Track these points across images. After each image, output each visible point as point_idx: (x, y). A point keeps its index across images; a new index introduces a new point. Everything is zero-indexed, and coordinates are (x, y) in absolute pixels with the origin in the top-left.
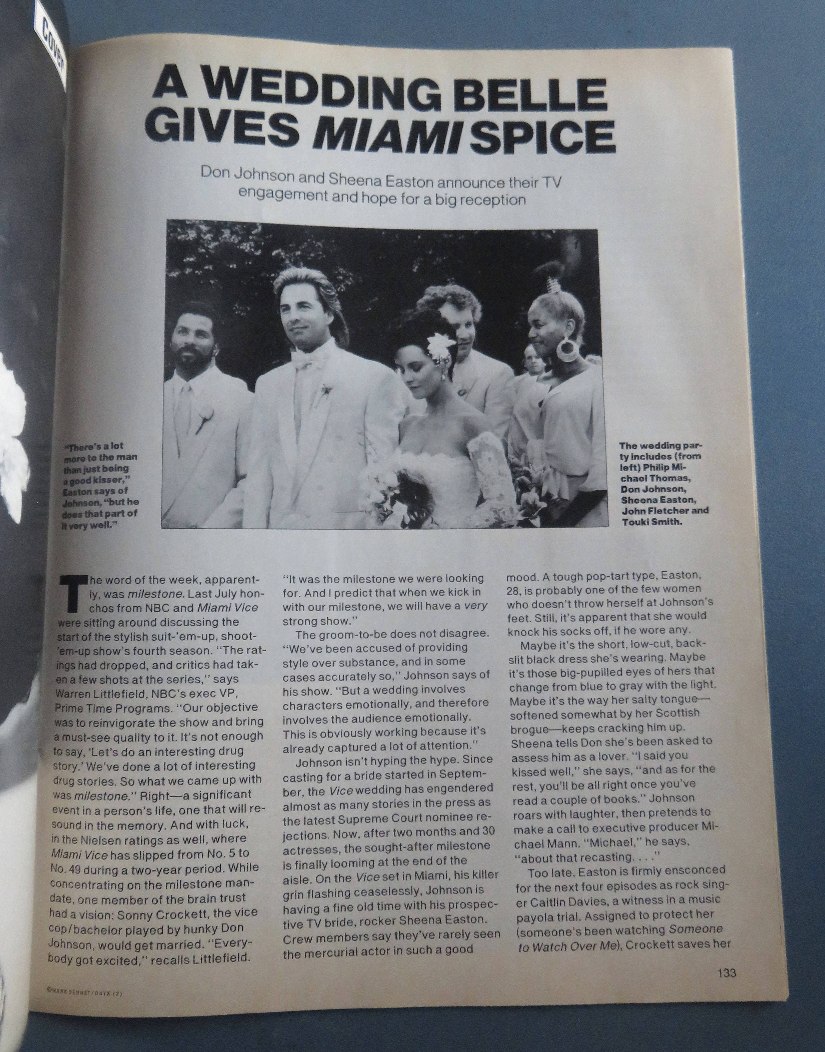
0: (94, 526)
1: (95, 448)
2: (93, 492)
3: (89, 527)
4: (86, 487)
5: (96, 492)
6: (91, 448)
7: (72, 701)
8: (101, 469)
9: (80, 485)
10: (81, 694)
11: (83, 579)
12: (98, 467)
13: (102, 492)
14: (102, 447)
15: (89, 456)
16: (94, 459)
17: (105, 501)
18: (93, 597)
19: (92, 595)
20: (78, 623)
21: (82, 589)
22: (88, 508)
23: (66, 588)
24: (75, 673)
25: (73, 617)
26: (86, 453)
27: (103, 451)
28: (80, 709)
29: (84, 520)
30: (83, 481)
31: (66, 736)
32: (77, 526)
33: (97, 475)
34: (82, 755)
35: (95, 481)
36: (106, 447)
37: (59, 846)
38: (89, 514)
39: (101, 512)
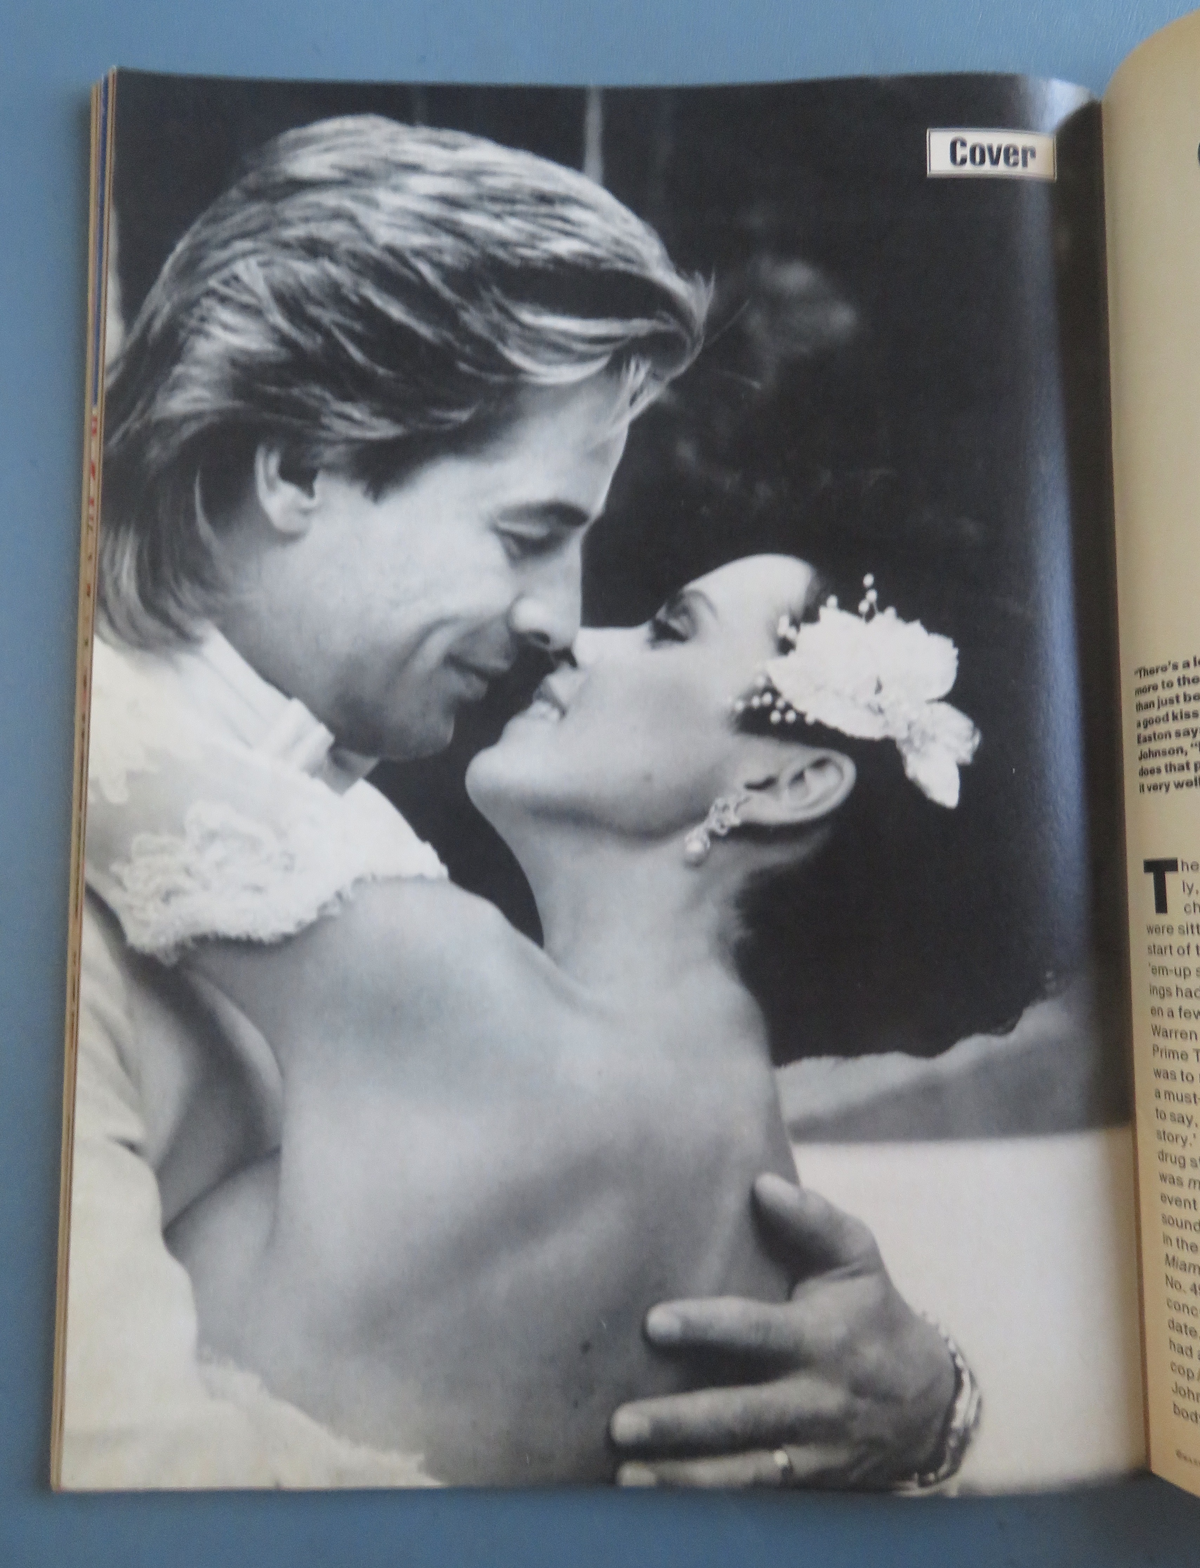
0: (1179, 785)
1: (1170, 669)
2: (1173, 734)
3: (1172, 787)
4: (1161, 728)
5: (1178, 734)
6: (1164, 669)
7: (1173, 1044)
8: (1182, 699)
9: (1155, 725)
10: (1183, 1035)
11: (1172, 865)
12: (1177, 697)
13: (1187, 733)
14: (1180, 666)
15: (1163, 683)
16: (1170, 685)
17: (1192, 745)
18: (1187, 891)
19: (1186, 887)
20: (1170, 930)
21: (1171, 878)
22: (1168, 759)
23: (1151, 877)
24: (1174, 1003)
25: (1162, 920)
26: (1157, 679)
27: (1181, 672)
28: (1184, 1056)
29: (1164, 777)
30: (1158, 721)
31: (1168, 1094)
32: (1155, 787)
33: (1176, 708)
34: (1193, 1124)
35: (1175, 717)
36: (1187, 665)
37: (1173, 1251)
38: (1170, 768)
39: (1188, 764)
